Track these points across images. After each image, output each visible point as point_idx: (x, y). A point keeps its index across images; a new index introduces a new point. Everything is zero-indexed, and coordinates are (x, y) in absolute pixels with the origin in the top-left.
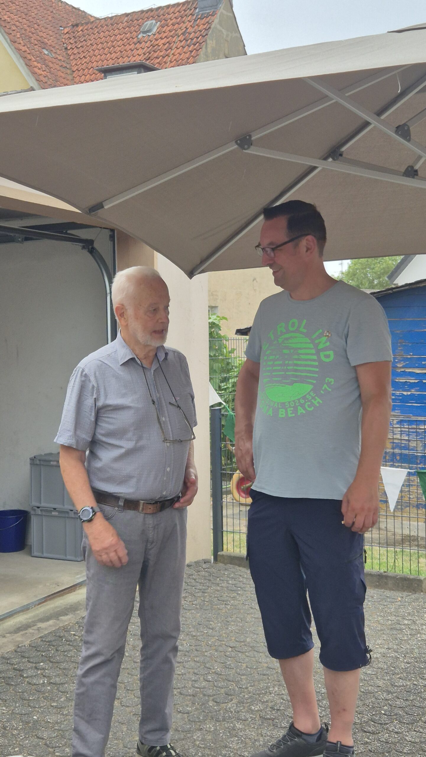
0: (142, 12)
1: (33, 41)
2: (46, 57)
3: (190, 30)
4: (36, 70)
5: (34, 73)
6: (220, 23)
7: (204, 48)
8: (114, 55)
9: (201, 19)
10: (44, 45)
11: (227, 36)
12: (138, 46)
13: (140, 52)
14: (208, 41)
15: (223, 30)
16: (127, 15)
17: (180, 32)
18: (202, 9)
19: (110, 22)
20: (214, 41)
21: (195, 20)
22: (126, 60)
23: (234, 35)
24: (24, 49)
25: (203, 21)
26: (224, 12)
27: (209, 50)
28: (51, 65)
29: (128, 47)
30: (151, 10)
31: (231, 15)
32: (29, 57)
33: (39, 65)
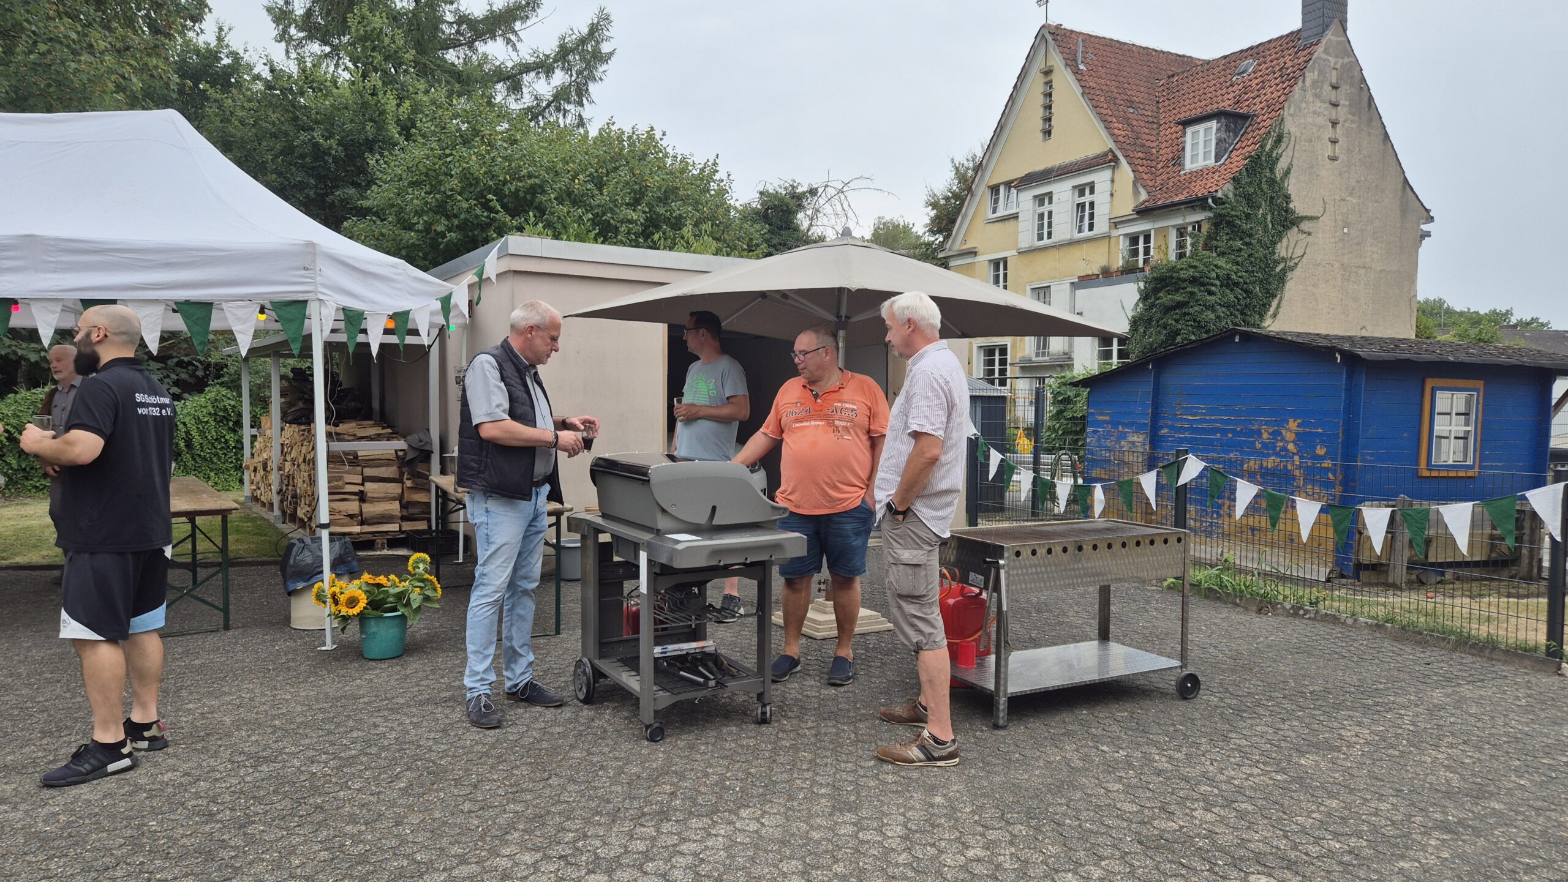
0: (1242, 51)
1: (1118, 101)
2: (1130, 116)
3: (1289, 64)
4: (1116, 131)
5: (1112, 135)
6: (1326, 51)
7: (1300, 83)
8: (1204, 103)
9: (1303, 50)
10: (1130, 103)
11: (1335, 63)
12: (1230, 89)
13: (1231, 96)
14: (1307, 74)
15: (1331, 59)
16: (1225, 57)
17: (1277, 68)
18: (1306, 39)
19: (1206, 67)
20: (1316, 73)
21: (1296, 53)
22: (1215, 106)
23: (1346, 60)
24: (1105, 112)
25: (1305, 53)
26: (1333, 38)
27: (1308, 83)
28: (1135, 123)
29: (1219, 92)
30: (1251, 48)
31: (1343, 39)
32: (1110, 119)
33: (1120, 126)
